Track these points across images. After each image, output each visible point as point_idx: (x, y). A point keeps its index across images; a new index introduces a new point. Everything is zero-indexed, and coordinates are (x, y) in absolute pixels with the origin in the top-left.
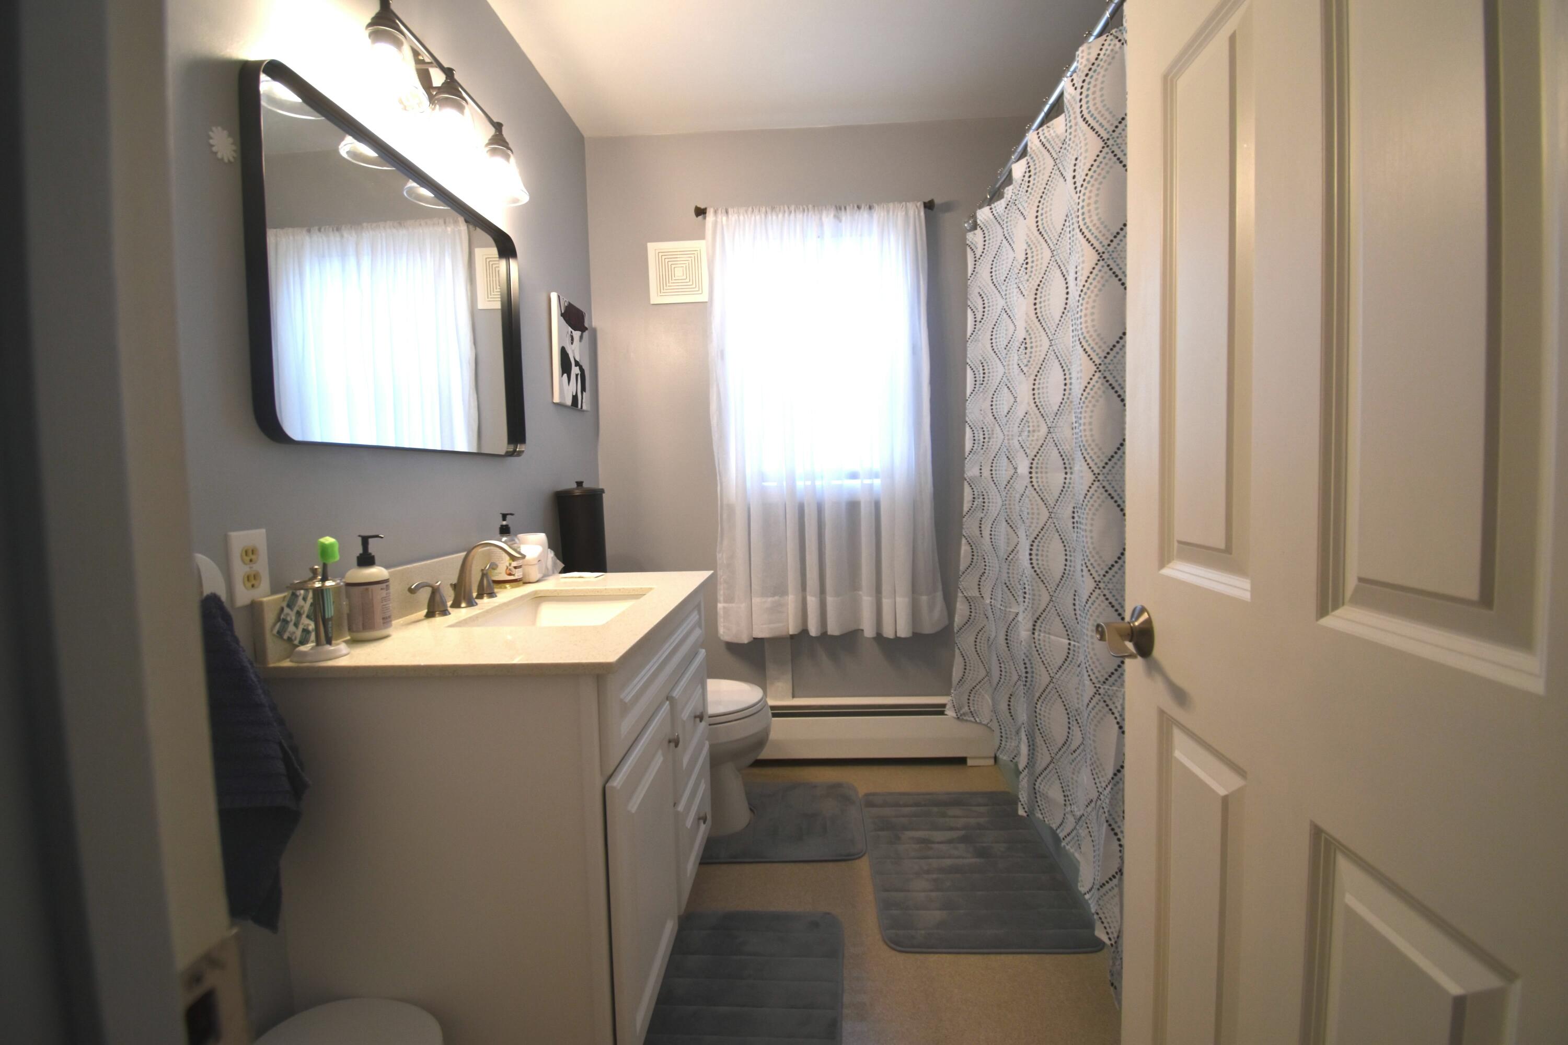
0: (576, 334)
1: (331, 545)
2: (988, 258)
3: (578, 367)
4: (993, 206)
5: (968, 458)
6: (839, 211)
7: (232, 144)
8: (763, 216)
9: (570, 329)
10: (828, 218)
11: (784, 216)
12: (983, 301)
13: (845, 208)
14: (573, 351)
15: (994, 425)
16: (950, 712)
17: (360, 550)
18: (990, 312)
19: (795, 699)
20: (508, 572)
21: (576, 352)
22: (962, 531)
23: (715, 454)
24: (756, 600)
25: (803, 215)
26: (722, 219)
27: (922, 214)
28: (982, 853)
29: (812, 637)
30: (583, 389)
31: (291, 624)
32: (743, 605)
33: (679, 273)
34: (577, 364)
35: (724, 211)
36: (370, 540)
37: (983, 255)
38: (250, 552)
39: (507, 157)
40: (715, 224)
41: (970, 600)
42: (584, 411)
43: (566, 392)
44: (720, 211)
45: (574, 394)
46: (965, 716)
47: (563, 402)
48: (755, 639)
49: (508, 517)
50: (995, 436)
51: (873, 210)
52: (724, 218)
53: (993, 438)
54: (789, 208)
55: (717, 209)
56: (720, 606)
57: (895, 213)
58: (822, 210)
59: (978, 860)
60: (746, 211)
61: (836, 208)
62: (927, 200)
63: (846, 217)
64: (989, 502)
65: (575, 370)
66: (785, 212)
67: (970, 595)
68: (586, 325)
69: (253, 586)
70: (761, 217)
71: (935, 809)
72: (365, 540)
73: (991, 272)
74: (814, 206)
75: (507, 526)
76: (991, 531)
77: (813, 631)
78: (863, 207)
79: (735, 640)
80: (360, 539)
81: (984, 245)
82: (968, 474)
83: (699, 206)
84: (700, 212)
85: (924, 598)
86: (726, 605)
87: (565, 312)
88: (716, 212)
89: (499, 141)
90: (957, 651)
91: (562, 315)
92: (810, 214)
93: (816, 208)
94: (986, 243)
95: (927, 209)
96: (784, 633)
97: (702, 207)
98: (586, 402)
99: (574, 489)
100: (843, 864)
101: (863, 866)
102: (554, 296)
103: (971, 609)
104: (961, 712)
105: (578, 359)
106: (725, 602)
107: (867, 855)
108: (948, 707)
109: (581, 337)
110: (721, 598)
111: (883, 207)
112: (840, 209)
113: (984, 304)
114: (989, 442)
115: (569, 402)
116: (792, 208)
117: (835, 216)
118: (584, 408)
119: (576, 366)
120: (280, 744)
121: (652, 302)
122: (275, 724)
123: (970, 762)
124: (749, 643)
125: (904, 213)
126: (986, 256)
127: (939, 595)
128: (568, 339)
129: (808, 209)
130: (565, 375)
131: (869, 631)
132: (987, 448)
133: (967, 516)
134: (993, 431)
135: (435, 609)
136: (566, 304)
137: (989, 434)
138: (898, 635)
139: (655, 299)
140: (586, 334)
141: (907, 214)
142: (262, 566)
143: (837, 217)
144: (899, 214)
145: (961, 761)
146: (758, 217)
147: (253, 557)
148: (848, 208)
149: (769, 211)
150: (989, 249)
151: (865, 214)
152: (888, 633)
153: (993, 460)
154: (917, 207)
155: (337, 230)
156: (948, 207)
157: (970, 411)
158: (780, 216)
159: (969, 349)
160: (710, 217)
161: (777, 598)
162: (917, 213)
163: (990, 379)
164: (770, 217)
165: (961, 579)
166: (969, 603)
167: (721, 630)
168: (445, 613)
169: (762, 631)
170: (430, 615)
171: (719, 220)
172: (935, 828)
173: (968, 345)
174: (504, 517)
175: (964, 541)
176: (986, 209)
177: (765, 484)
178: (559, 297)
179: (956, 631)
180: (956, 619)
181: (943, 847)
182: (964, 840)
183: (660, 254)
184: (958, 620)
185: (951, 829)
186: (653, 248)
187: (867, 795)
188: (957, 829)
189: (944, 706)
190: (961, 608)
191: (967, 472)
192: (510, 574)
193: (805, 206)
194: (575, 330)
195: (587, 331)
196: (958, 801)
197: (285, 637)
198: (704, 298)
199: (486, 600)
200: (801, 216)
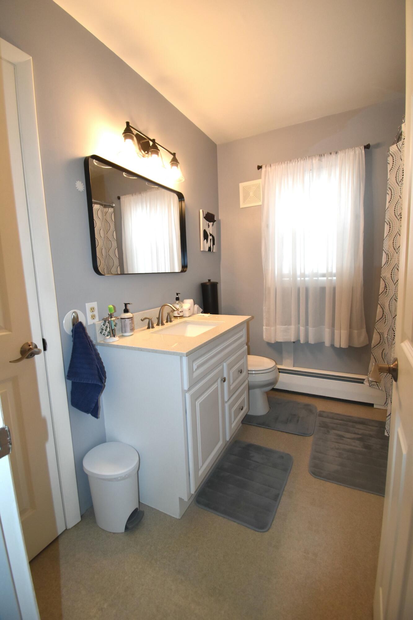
0: (211, 224)
1: (111, 308)
2: (395, 170)
3: (211, 236)
4: (398, 144)
5: (383, 268)
6: (321, 157)
7: (83, 185)
8: (286, 165)
9: (208, 222)
10: (315, 161)
11: (295, 163)
12: (391, 191)
13: (324, 155)
14: (209, 231)
15: (394, 252)
16: (366, 383)
17: (124, 308)
18: (394, 197)
19: (294, 367)
20: (178, 313)
21: (210, 231)
22: (378, 302)
23: (263, 268)
24: (278, 327)
25: (304, 161)
26: (268, 169)
27: (363, 151)
28: (367, 447)
29: (301, 343)
30: (214, 244)
31: (104, 330)
32: (273, 328)
33: (251, 194)
34: (211, 235)
35: (269, 165)
36: (127, 305)
37: (392, 169)
38: (92, 309)
39: (177, 166)
40: (266, 171)
41: (380, 334)
42: (214, 252)
43: (205, 246)
44: (268, 166)
45: (209, 246)
46: (374, 386)
47: (204, 250)
48: (277, 342)
49: (179, 294)
50: (394, 258)
51: (338, 154)
52: (269, 169)
53: (393, 259)
54: (297, 159)
55: (267, 165)
56: (264, 327)
57: (349, 153)
58: (313, 158)
59: (364, 450)
60: (279, 164)
61: (320, 156)
62: (366, 145)
63: (324, 159)
64: (389, 290)
65: (210, 237)
66: (296, 161)
67: (380, 331)
68: (215, 219)
69: (93, 319)
70: (285, 165)
71: (350, 424)
72: (126, 305)
73: (396, 177)
74: (309, 157)
75: (178, 298)
76: (389, 303)
77: (302, 341)
78: (332, 154)
79: (269, 342)
80: (124, 305)
81: (393, 164)
82: (383, 275)
83: (259, 165)
84: (260, 167)
85: (355, 332)
86: (267, 327)
87: (206, 216)
88: (266, 167)
89: (175, 161)
90: (372, 357)
91: (204, 218)
92: (307, 161)
93: (310, 157)
94: (394, 163)
95: (366, 149)
96: (289, 341)
97: (260, 165)
98: (215, 249)
99: (207, 282)
100: (302, 437)
101: (310, 440)
102: (201, 211)
103: (381, 338)
104: (372, 384)
105: (211, 233)
106: (266, 326)
107: (312, 436)
108: (365, 380)
109: (213, 225)
110: (264, 324)
111: (343, 151)
112: (322, 156)
113: (392, 193)
114: (391, 261)
115: (207, 249)
116: (299, 159)
117: (319, 160)
118: (214, 251)
119: (210, 236)
120: (97, 366)
121: (241, 207)
122: (96, 360)
123: (375, 406)
124: (275, 343)
125: (353, 153)
126: (394, 169)
127: (364, 331)
128: (207, 226)
129: (306, 159)
130: (205, 240)
131: (327, 343)
132: (390, 264)
133: (381, 294)
134: (393, 255)
135: (150, 326)
136: (206, 213)
137: (391, 257)
138: (341, 347)
139: (242, 206)
140: (215, 223)
141: (355, 152)
142: (96, 313)
143: (320, 160)
144: (351, 153)
145: (372, 405)
146: (284, 166)
147: (93, 310)
148: (325, 155)
149: (289, 162)
150: (395, 166)
151: (333, 156)
152: (337, 345)
153: (393, 269)
154: (360, 149)
155: (140, 194)
156: (378, 145)
157: (385, 245)
158: (294, 163)
159: (386, 214)
160: (264, 169)
161: (286, 326)
162: (360, 152)
163: (393, 230)
164: (289, 165)
165: (376, 324)
166: (380, 335)
167: (264, 337)
168: (153, 327)
169: (280, 339)
170: (149, 328)
171: (267, 170)
172: (348, 432)
173: (386, 213)
174: (177, 294)
175: (379, 306)
176: (395, 146)
177: (283, 279)
178: (203, 211)
179: (372, 347)
180: (373, 342)
181: (349, 440)
182: (359, 439)
183: (244, 187)
184: (374, 343)
185: (355, 433)
186: (242, 185)
187: (320, 411)
188: (358, 434)
189: (364, 380)
190: (376, 338)
191: (382, 274)
192: (179, 314)
193: (305, 158)
194: (210, 222)
195: (216, 222)
196: (362, 422)
197: (103, 334)
198: (260, 203)
199: (169, 323)
200: (303, 161)
